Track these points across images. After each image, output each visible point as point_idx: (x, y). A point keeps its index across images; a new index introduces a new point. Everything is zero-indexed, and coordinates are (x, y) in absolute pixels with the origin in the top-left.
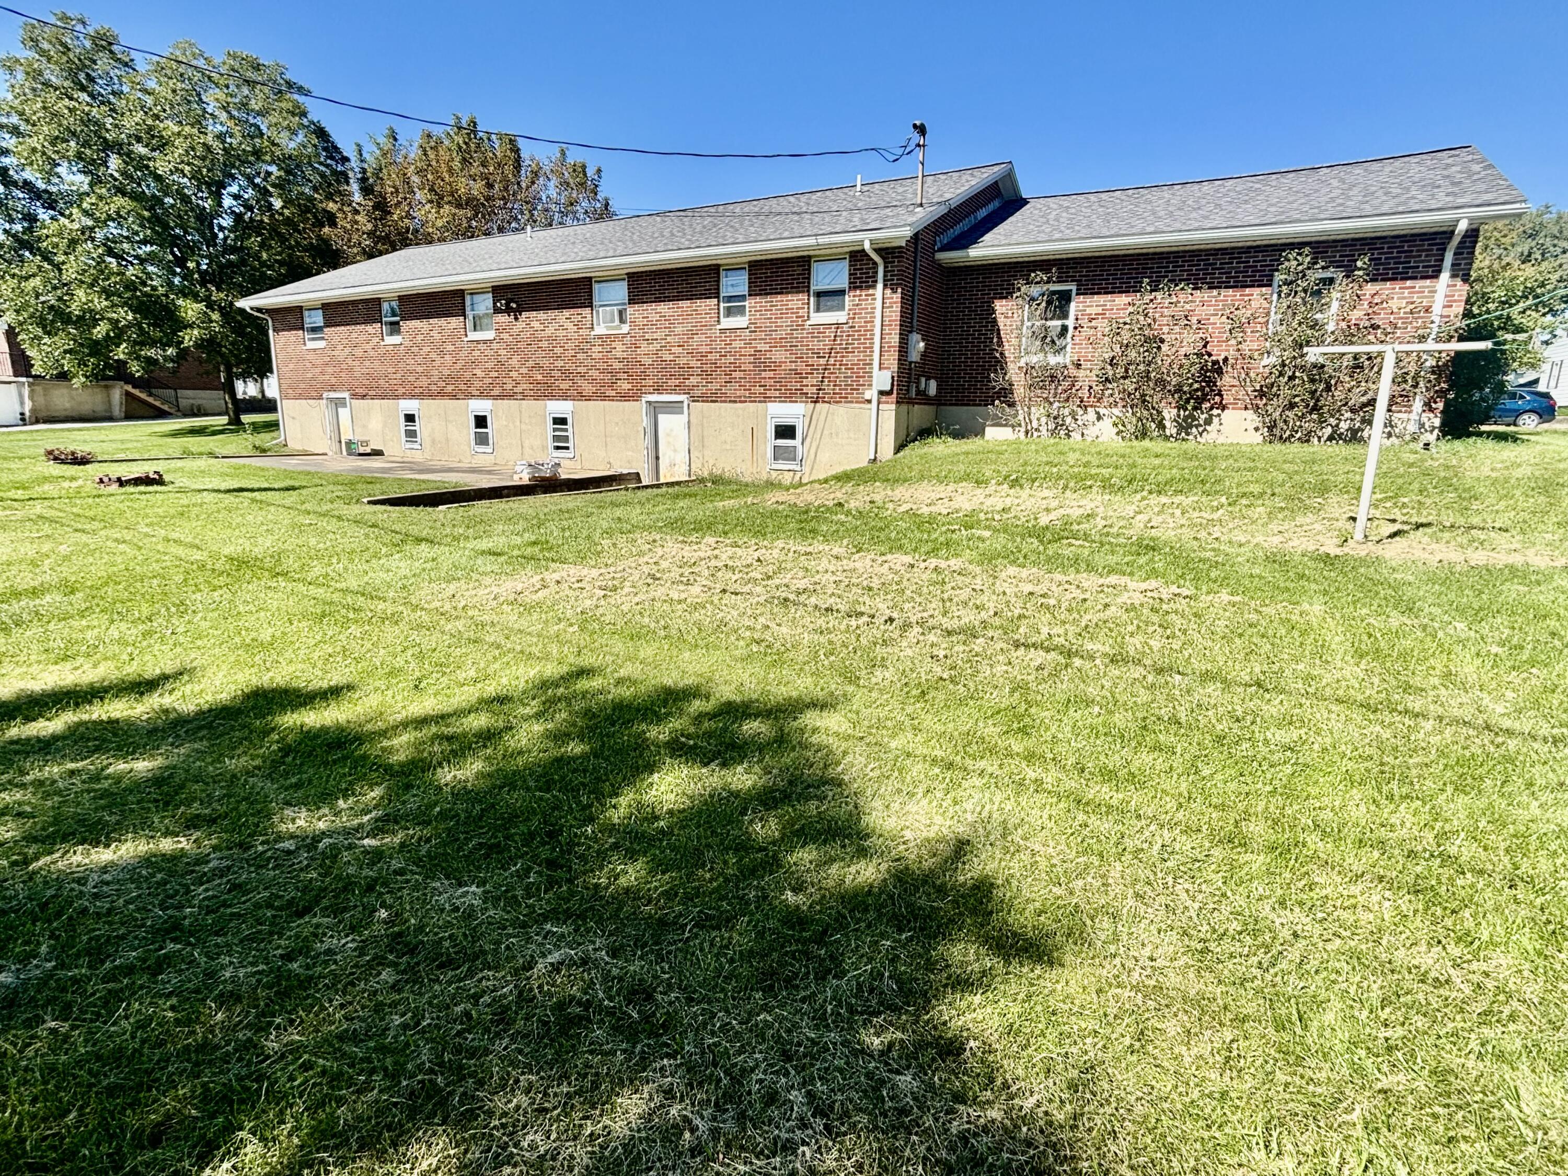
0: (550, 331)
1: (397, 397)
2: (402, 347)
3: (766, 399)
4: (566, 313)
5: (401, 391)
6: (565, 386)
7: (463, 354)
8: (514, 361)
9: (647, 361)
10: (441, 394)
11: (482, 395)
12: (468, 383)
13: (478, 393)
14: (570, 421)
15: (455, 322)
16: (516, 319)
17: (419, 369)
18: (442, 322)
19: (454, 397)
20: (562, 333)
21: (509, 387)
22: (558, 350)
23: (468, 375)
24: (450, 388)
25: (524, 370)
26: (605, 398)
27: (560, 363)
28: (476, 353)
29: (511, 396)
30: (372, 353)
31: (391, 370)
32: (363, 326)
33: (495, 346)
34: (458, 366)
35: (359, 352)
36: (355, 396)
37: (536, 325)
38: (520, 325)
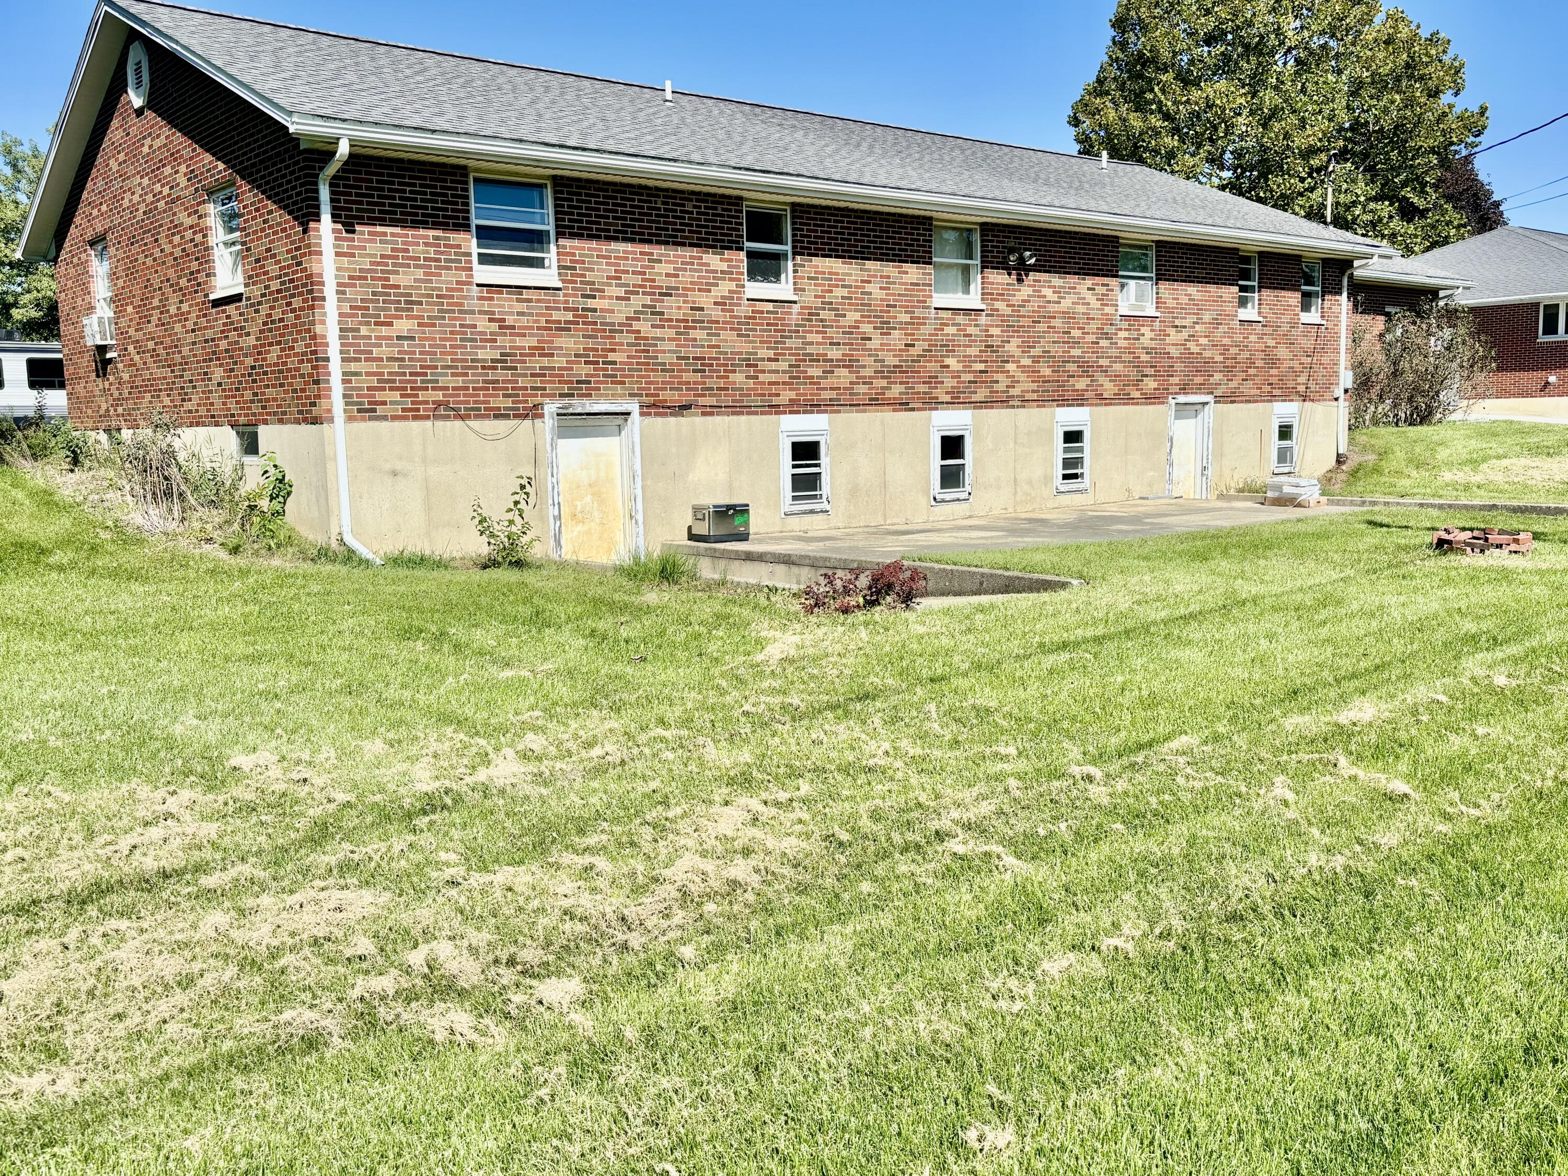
0: (1066, 303)
1: (776, 409)
2: (796, 308)
3: (1272, 398)
4: (1089, 281)
5: (787, 396)
6: (1081, 384)
7: (927, 330)
8: (1012, 347)
9: (1174, 352)
10: (876, 402)
11: (956, 400)
12: (933, 380)
13: (947, 398)
14: (1087, 436)
15: (913, 272)
16: (1020, 280)
17: (834, 353)
18: (890, 269)
19: (903, 405)
20: (1081, 309)
21: (1001, 387)
22: (1076, 333)
23: (933, 366)
24: (896, 391)
25: (1026, 362)
26: (1128, 400)
27: (1076, 352)
28: (951, 330)
29: (1005, 402)
30: (716, 313)
31: (764, 353)
32: (695, 252)
33: (983, 320)
34: (914, 351)
35: (673, 307)
36: (654, 407)
37: (1048, 292)
38: (1025, 291)
